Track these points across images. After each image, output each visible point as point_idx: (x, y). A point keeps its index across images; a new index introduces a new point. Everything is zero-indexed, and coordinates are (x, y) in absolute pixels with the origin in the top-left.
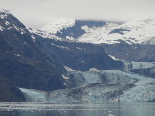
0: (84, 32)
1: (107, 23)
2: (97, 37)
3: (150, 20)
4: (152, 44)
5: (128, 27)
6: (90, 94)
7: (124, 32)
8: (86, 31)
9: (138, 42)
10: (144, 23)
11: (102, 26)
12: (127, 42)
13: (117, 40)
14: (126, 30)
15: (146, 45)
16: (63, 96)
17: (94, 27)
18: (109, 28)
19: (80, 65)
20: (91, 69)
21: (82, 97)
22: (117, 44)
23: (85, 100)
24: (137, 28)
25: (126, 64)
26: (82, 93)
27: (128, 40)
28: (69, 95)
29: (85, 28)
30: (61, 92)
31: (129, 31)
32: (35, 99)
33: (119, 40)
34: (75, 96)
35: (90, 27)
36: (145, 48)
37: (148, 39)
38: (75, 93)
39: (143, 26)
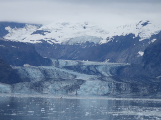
0: (7, 32)
1: (27, 25)
2: (19, 37)
3: (67, 23)
4: (70, 44)
5: (48, 29)
6: (50, 87)
7: (45, 33)
8: (9, 31)
9: (58, 43)
10: (62, 26)
11: (23, 27)
12: (48, 42)
13: (39, 40)
14: (47, 31)
15: (65, 45)
16: (27, 89)
17: (16, 28)
18: (29, 30)
19: (15, 61)
20: (24, 65)
21: (43, 90)
22: (39, 43)
23: (46, 92)
24: (57, 30)
25: (54, 61)
26: (43, 86)
27: (49, 41)
28: (31, 88)
29: (8, 28)
30: (24, 85)
31: (49, 32)
32: (2, 91)
33: (41, 40)
34: (36, 89)
35: (12, 28)
36: (65, 48)
37: (67, 40)
38: (36, 86)
39: (61, 29)
